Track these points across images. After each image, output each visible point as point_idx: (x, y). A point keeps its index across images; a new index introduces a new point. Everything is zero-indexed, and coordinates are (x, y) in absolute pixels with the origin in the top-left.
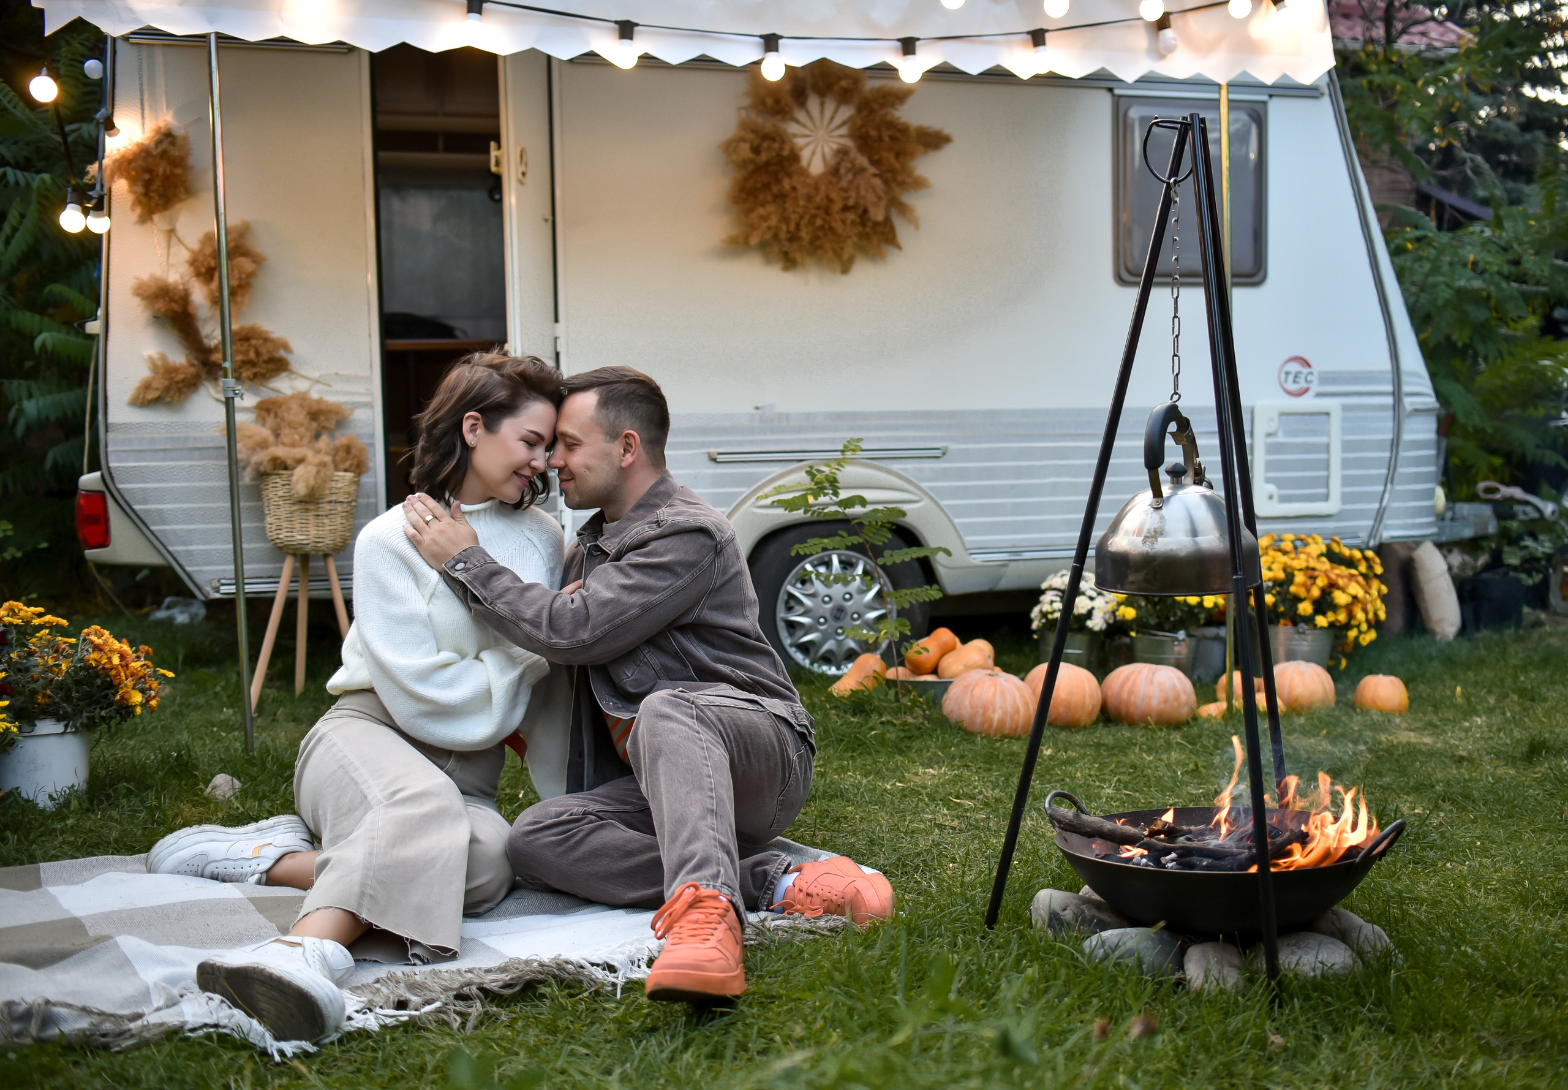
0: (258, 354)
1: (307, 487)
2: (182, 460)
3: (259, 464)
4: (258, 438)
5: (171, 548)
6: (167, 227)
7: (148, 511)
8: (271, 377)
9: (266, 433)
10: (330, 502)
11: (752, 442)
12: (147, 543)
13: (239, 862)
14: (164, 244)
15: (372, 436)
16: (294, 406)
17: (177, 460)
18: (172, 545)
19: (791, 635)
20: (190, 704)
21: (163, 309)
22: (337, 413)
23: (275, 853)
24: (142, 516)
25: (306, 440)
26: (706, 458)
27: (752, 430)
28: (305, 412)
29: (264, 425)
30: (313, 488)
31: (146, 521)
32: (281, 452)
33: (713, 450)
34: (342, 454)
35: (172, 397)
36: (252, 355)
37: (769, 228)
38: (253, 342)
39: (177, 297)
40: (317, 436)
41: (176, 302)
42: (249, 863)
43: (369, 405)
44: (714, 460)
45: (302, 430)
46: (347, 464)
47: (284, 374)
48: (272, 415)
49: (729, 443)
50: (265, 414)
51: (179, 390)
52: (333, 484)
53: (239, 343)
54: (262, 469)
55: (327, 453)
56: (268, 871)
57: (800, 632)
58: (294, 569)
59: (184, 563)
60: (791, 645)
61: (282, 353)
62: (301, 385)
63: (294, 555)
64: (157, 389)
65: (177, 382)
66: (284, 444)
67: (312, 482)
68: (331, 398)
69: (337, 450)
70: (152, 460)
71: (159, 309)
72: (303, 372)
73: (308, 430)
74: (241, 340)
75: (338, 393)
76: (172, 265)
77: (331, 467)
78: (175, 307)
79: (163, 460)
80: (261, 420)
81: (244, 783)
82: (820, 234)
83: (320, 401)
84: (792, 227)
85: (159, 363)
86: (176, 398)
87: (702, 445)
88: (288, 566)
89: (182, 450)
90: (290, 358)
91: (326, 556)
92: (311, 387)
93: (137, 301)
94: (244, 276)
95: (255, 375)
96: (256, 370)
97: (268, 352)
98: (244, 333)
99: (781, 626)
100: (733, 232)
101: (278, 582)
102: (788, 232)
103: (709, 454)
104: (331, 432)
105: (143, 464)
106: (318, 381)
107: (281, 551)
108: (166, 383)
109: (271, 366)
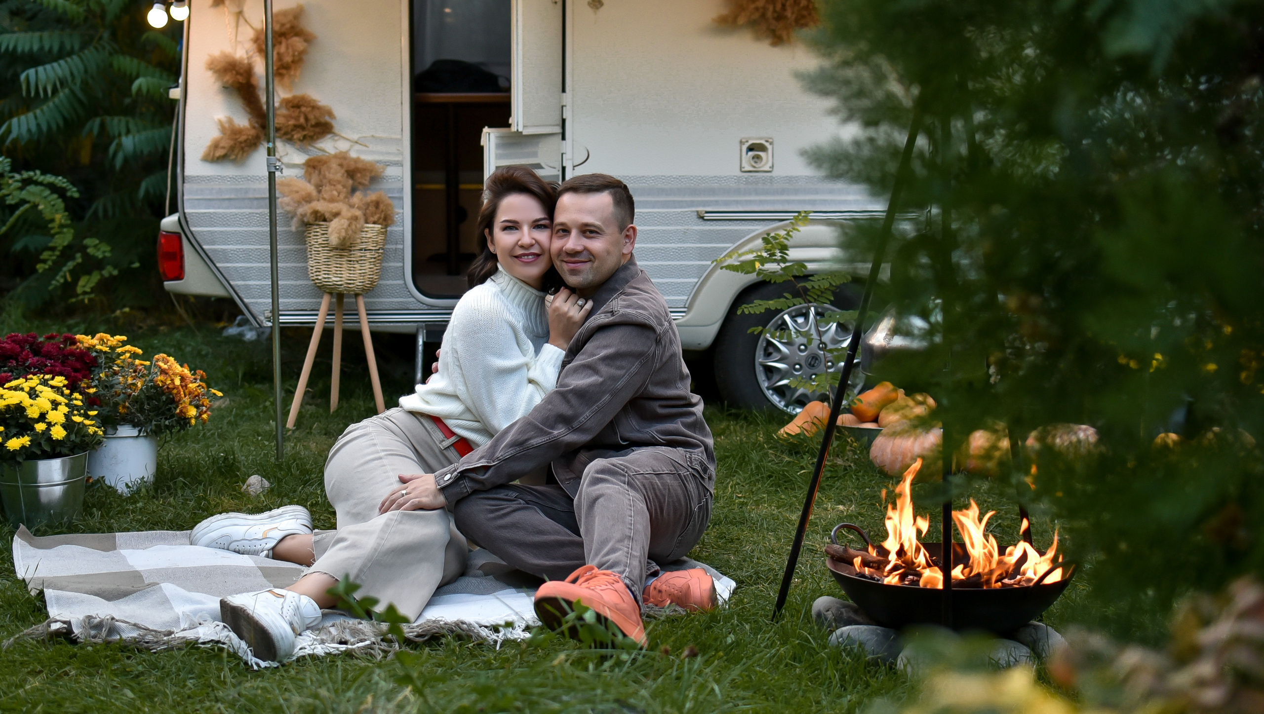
0: (307, 119)
1: (339, 238)
2: (243, 208)
3: (303, 215)
4: (303, 193)
5: (232, 283)
6: (237, 10)
7: (215, 250)
8: (318, 138)
9: (310, 188)
10: (361, 250)
11: (737, 202)
12: (213, 277)
13: (254, 541)
14: (233, 24)
15: (401, 190)
16: (334, 165)
17: (240, 208)
18: (232, 280)
19: (769, 379)
20: (244, 415)
21: (230, 82)
22: (371, 171)
23: (278, 535)
24: (210, 254)
25: (342, 196)
26: (695, 215)
27: (738, 192)
28: (343, 171)
29: (309, 181)
30: (344, 239)
31: (213, 259)
32: (321, 206)
33: (700, 209)
34: (372, 208)
35: (237, 156)
36: (302, 120)
37: (757, 9)
38: (303, 109)
39: (242, 71)
40: (353, 190)
41: (241, 74)
42: (260, 542)
43: (399, 164)
44: (702, 218)
45: (339, 187)
46: (376, 218)
47: (329, 136)
48: (317, 172)
49: (717, 203)
50: (310, 170)
51: (242, 148)
52: (364, 234)
53: (292, 110)
54: (306, 220)
55: (359, 208)
56: (273, 548)
57: (776, 377)
58: (331, 304)
59: (242, 296)
60: (768, 388)
61: (327, 119)
62: (343, 146)
63: (331, 294)
64: (223, 148)
65: (241, 143)
66: (324, 199)
67: (343, 234)
68: (367, 157)
69: (368, 205)
70: (219, 208)
71: (227, 82)
72: (343, 135)
73: (344, 186)
74: (293, 107)
75: (373, 152)
76: (240, 42)
77: (362, 221)
78: (241, 79)
79: (228, 208)
80: (308, 177)
81: (272, 483)
82: (805, 13)
83: (357, 160)
84: (779, 7)
85: (227, 125)
86: (239, 156)
87: (691, 204)
88: (325, 302)
89: (244, 199)
90: (333, 123)
91: (357, 295)
92: (351, 146)
93: (210, 73)
94: (296, 53)
95: (305, 137)
96: (305, 133)
97: (315, 118)
98: (296, 101)
99: (759, 371)
100: (724, 11)
101: (317, 315)
102: (775, 11)
103: (697, 212)
104: (366, 188)
105: (212, 211)
106: (356, 142)
107: (321, 289)
108: (232, 143)
109: (317, 130)
